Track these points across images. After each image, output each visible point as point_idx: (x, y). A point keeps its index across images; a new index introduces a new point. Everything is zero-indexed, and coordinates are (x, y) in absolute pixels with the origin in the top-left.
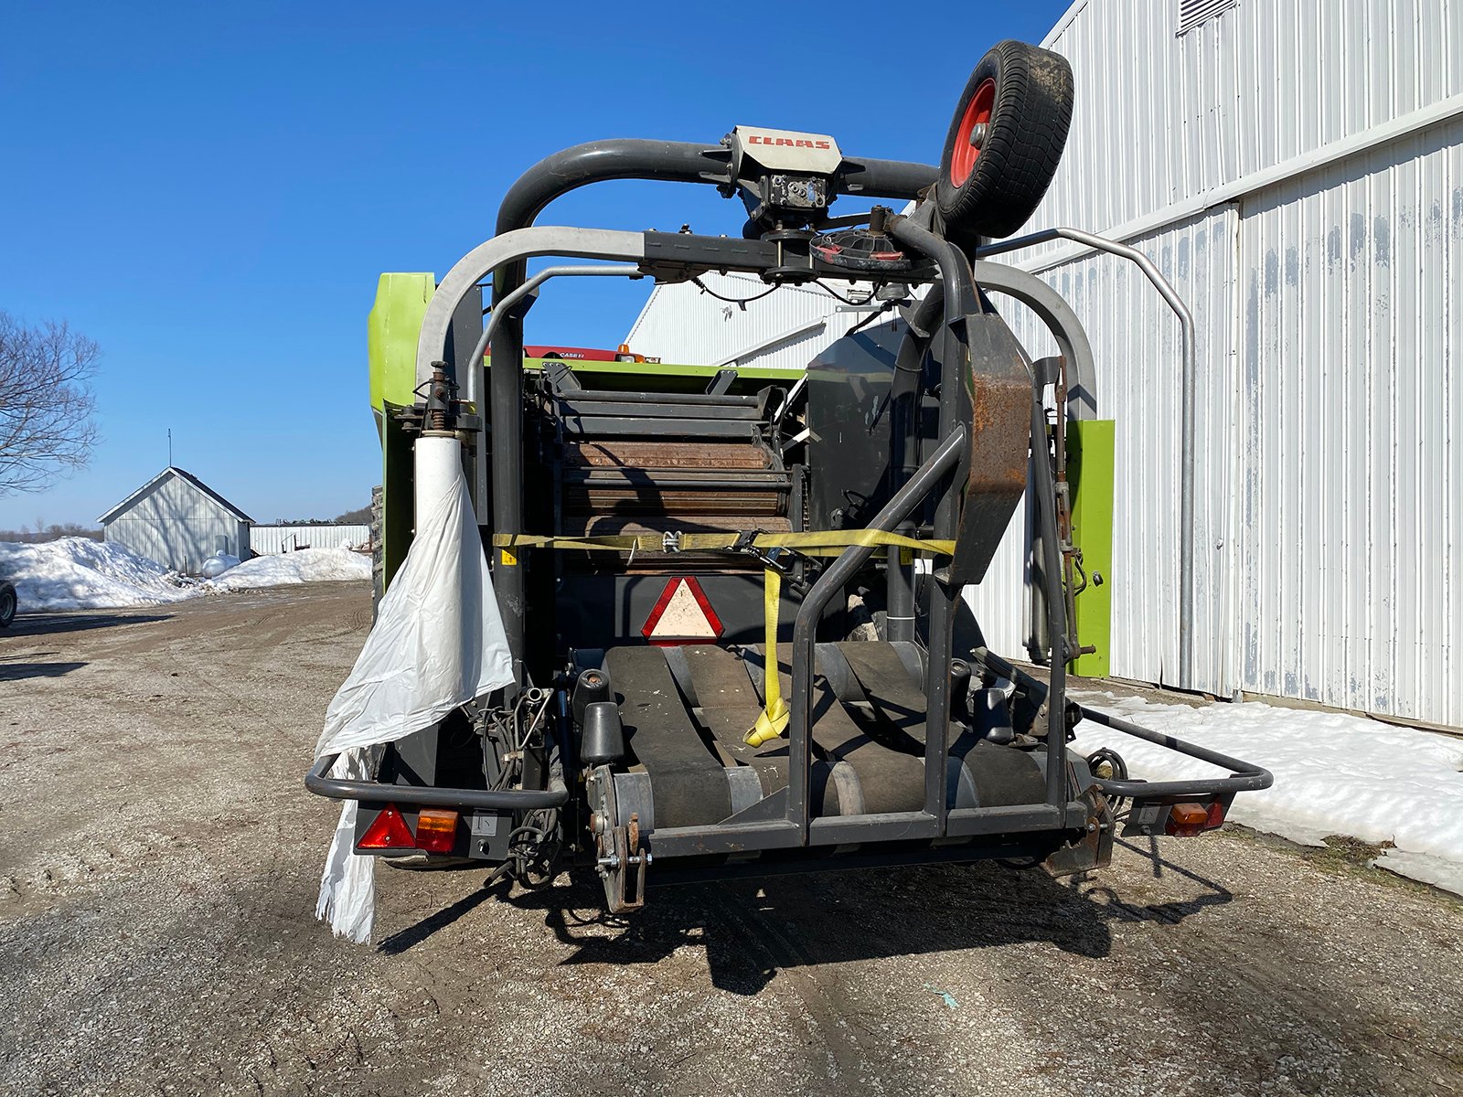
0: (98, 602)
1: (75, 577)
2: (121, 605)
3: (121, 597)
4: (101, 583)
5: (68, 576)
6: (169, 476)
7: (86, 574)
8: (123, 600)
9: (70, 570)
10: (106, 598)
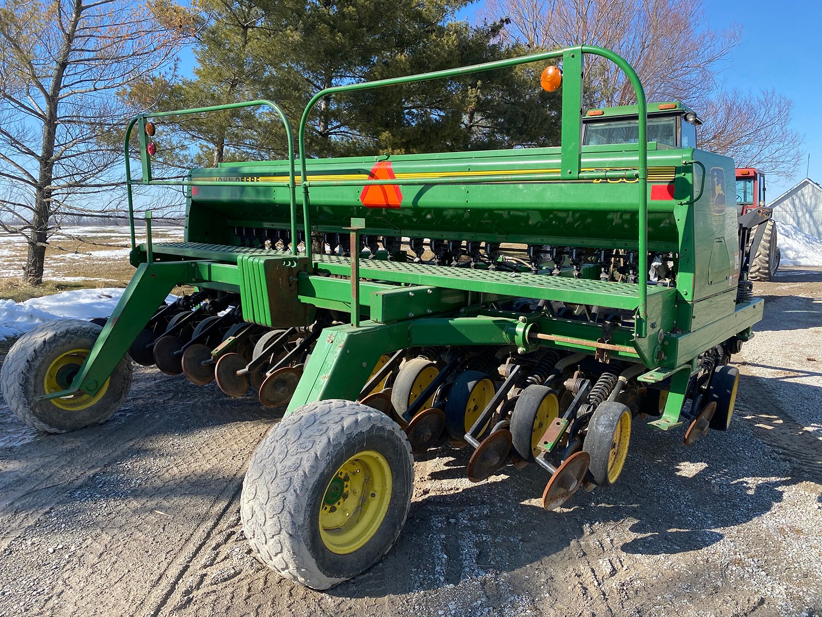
0: (803, 262)
1: (787, 245)
2: (817, 265)
3: (816, 259)
4: (802, 250)
5: (782, 245)
6: (806, 183)
7: (793, 244)
8: (817, 261)
9: (784, 242)
10: (806, 259)
